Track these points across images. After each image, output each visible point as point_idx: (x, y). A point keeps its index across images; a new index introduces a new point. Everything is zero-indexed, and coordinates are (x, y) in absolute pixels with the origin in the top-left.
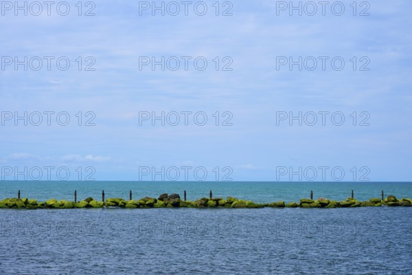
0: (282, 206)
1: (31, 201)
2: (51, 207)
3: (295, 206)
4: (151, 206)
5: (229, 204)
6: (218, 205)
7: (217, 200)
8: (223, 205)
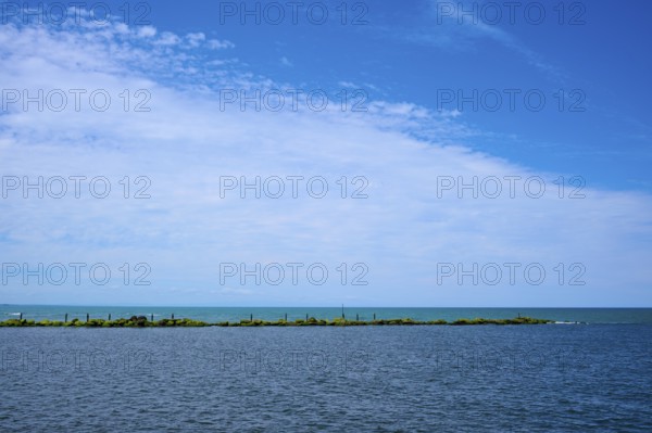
0: (227, 325)
1: (29, 321)
2: (43, 325)
3: (236, 325)
4: (122, 325)
5: (184, 324)
6: (175, 324)
7: (175, 321)
8: (179, 325)
